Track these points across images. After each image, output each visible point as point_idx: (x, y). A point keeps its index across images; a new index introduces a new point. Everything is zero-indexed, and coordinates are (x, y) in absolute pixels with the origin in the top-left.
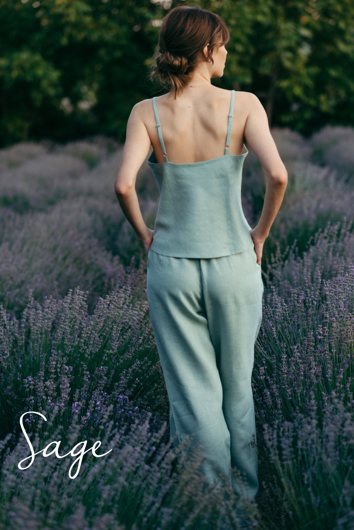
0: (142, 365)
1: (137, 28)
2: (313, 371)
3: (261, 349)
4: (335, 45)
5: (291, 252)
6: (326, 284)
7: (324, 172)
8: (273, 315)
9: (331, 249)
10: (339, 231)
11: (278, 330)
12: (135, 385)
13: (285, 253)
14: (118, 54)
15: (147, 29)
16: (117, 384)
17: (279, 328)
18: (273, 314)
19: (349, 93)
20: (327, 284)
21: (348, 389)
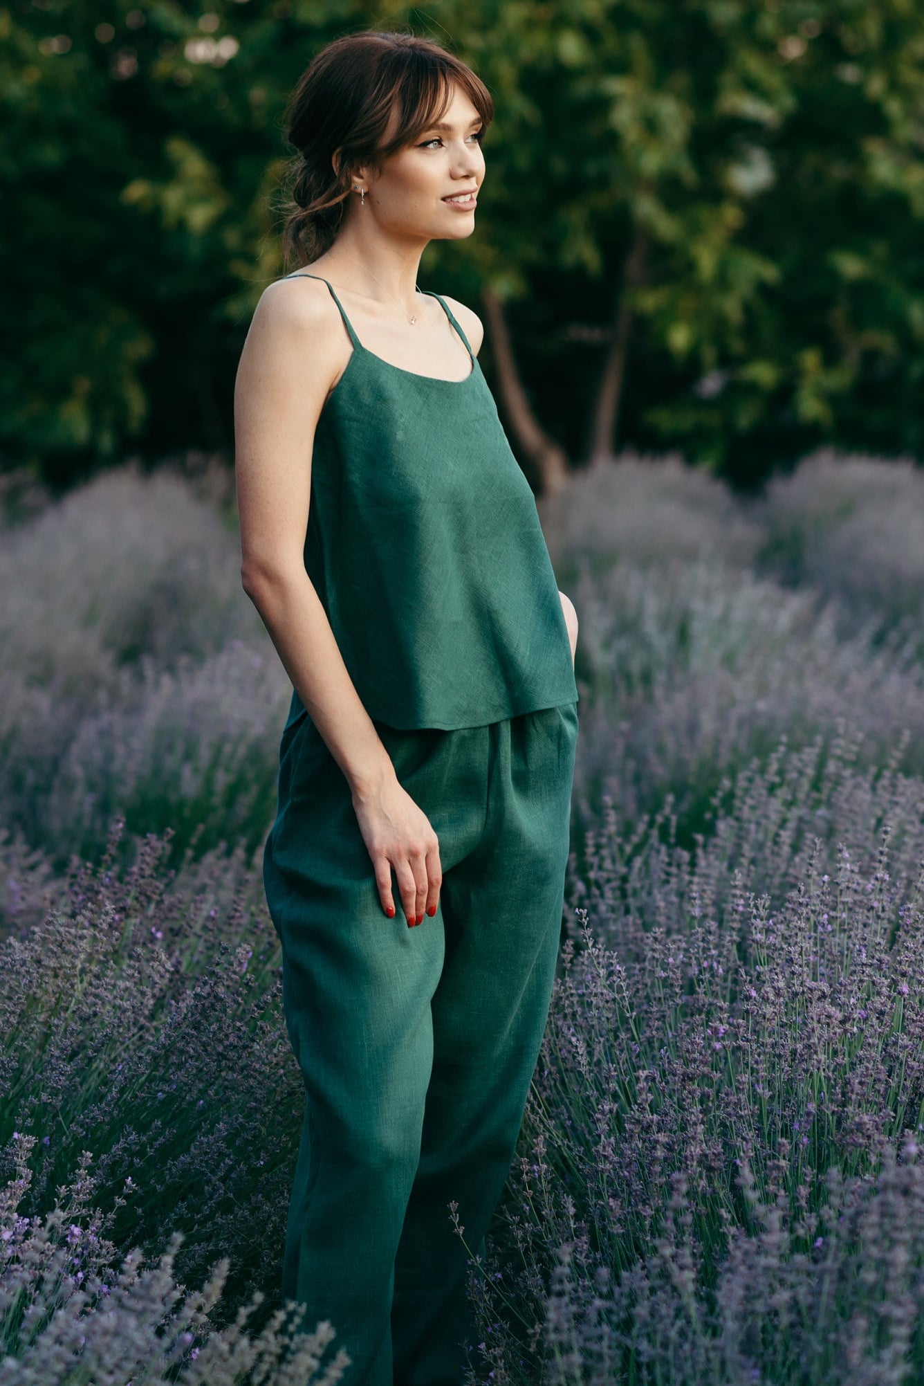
0: (143, 1146)
1: (126, 66)
2: (695, 1150)
3: (538, 1113)
4: (857, 158)
5: (655, 833)
6: (757, 909)
7: (797, 603)
8: (579, 1009)
9: (791, 825)
10: (821, 765)
11: (595, 1059)
12: (120, 1201)
13: (635, 839)
14: (50, 154)
15: (163, 67)
16: (63, 1190)
17: (596, 1052)
18: (581, 1004)
19: (909, 343)
20: (761, 909)
21: (803, 1203)
